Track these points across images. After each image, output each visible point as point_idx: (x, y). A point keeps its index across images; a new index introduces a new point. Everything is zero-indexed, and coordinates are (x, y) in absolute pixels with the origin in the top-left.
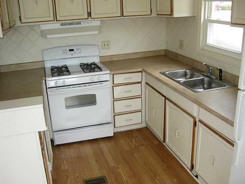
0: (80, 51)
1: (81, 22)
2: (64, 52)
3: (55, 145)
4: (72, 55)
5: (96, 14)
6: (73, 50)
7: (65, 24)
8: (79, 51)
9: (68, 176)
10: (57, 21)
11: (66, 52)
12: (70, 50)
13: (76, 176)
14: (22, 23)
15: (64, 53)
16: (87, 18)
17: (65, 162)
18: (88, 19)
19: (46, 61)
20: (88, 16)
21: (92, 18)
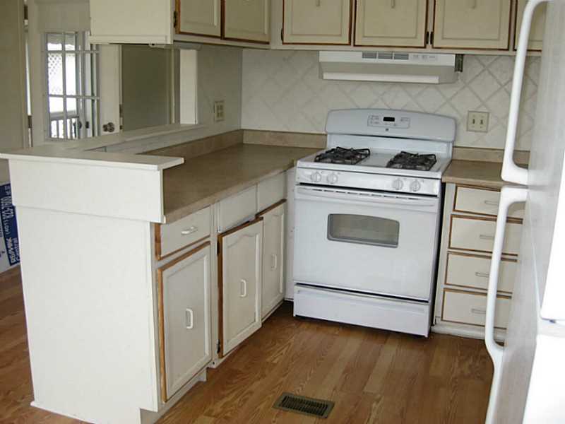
0: (407, 123)
1: (410, 54)
2: (372, 120)
3: (294, 315)
4: (387, 130)
5: (446, 39)
6: (392, 119)
7: (373, 56)
8: (405, 124)
9: (263, 376)
10: (355, 45)
11: (376, 121)
12: (386, 119)
13: (280, 381)
14: (283, 43)
15: (371, 122)
16: (423, 45)
17: (284, 351)
18: (425, 47)
19: (331, 134)
20: (426, 42)
21: (435, 46)
